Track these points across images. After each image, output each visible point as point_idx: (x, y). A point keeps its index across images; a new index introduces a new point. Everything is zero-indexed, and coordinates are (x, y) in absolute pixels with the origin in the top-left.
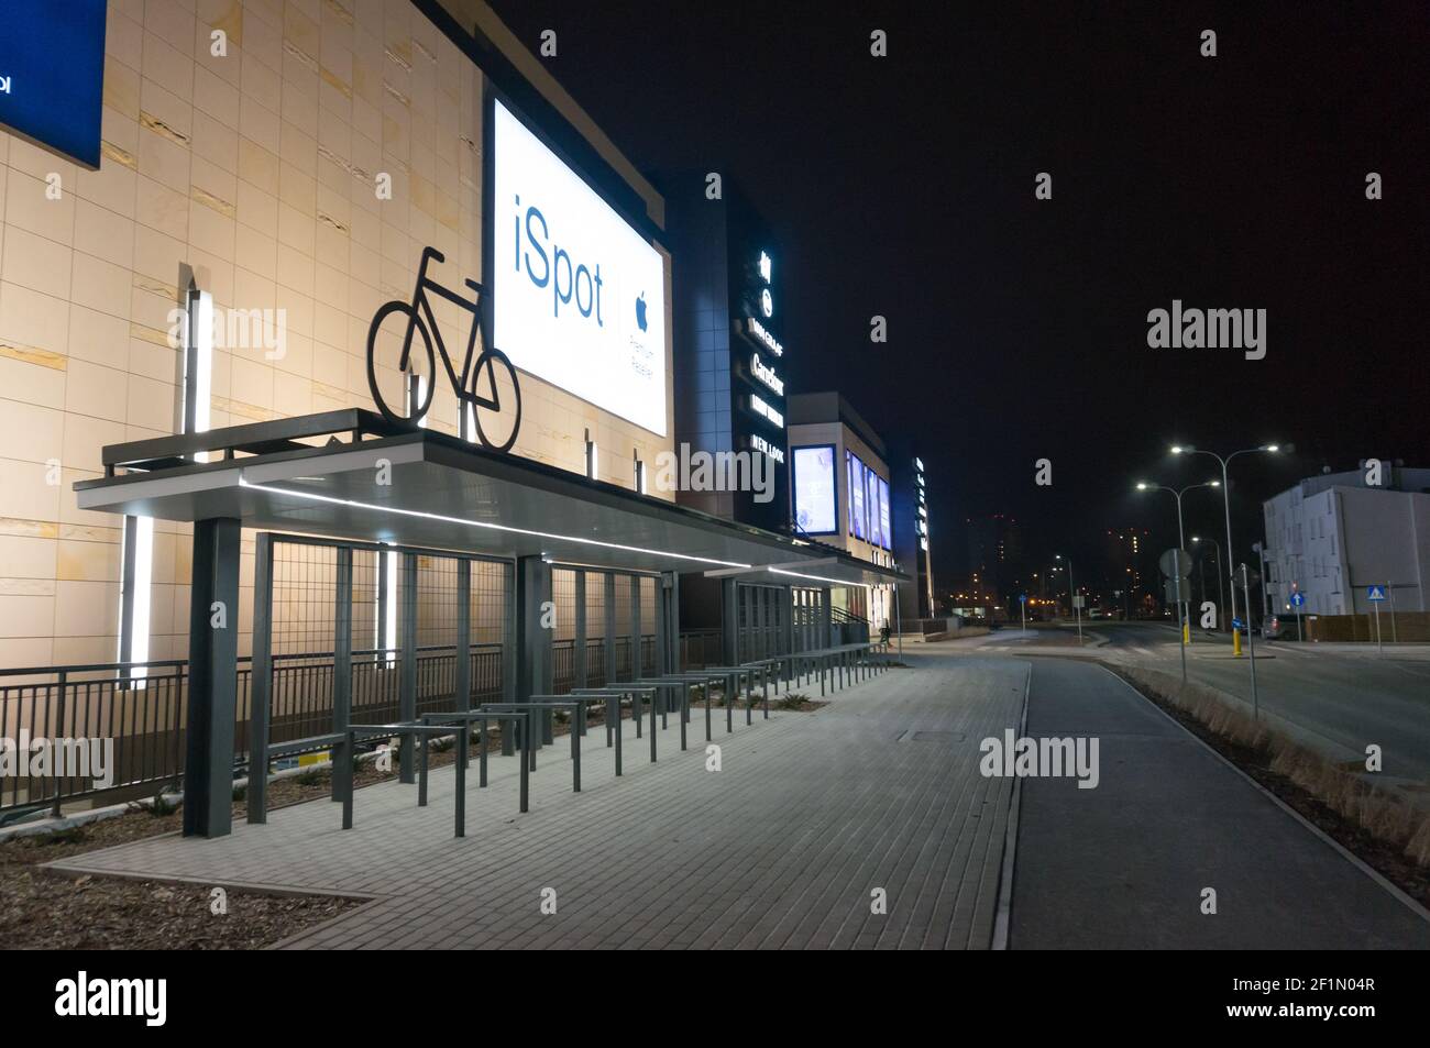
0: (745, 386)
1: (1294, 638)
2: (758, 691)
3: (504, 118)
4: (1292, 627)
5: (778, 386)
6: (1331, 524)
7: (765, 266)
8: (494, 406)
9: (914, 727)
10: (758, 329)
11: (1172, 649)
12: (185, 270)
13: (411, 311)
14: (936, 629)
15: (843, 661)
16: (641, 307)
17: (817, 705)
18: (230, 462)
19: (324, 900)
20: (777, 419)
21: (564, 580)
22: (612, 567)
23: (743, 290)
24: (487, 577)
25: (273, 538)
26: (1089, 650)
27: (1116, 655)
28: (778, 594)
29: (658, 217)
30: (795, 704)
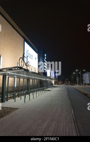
1: (85, 85)
2: (46, 89)
3: (25, 43)
6: (88, 76)
7: (45, 55)
8: (28, 66)
9: (59, 92)
10: (45, 60)
11: (76, 86)
13: (22, 58)
14: (58, 84)
15: (52, 87)
16: (36, 58)
17: (50, 91)
18: (7, 71)
19: (15, 108)
21: (31, 80)
22: (35, 79)
23: (44, 57)
24: (26, 80)
25: (9, 77)
27: (72, 86)
28: (47, 81)
29: (37, 51)
30: (49, 90)
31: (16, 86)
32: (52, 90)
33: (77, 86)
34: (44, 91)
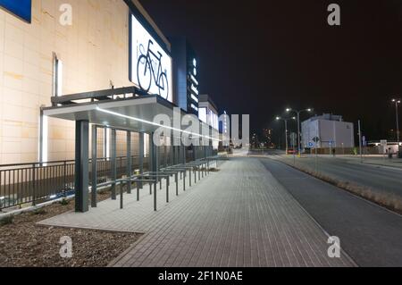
0: (190, 92)
1: (309, 153)
4: (308, 151)
5: (197, 92)
6: (317, 128)
7: (195, 62)
8: (163, 89)
10: (192, 77)
12: (54, 54)
13: (146, 58)
14: (229, 151)
17: (218, 170)
18: (92, 102)
20: (196, 100)
23: (190, 68)
25: (96, 126)
26: (265, 156)
29: (169, 49)
30: (212, 170)
31: (108, 156)
32: (221, 167)
33: (285, 156)
34: (197, 172)
